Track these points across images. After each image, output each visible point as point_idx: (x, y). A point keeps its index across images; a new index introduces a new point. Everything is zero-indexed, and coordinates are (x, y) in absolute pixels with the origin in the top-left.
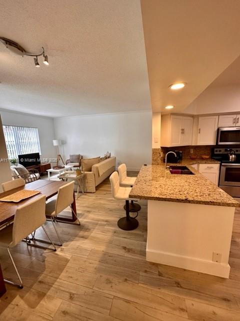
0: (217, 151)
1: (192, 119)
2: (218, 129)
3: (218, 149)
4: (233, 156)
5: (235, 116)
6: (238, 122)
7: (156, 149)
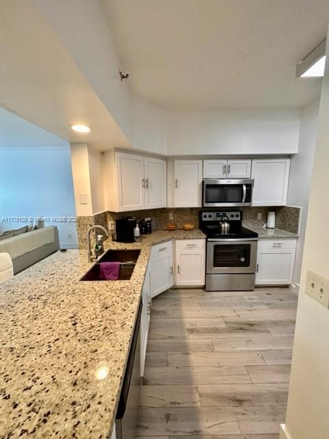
0: (205, 216)
1: (164, 162)
2: (203, 182)
3: (207, 214)
4: (226, 224)
5: (224, 162)
6: (229, 172)
7: (84, 218)
